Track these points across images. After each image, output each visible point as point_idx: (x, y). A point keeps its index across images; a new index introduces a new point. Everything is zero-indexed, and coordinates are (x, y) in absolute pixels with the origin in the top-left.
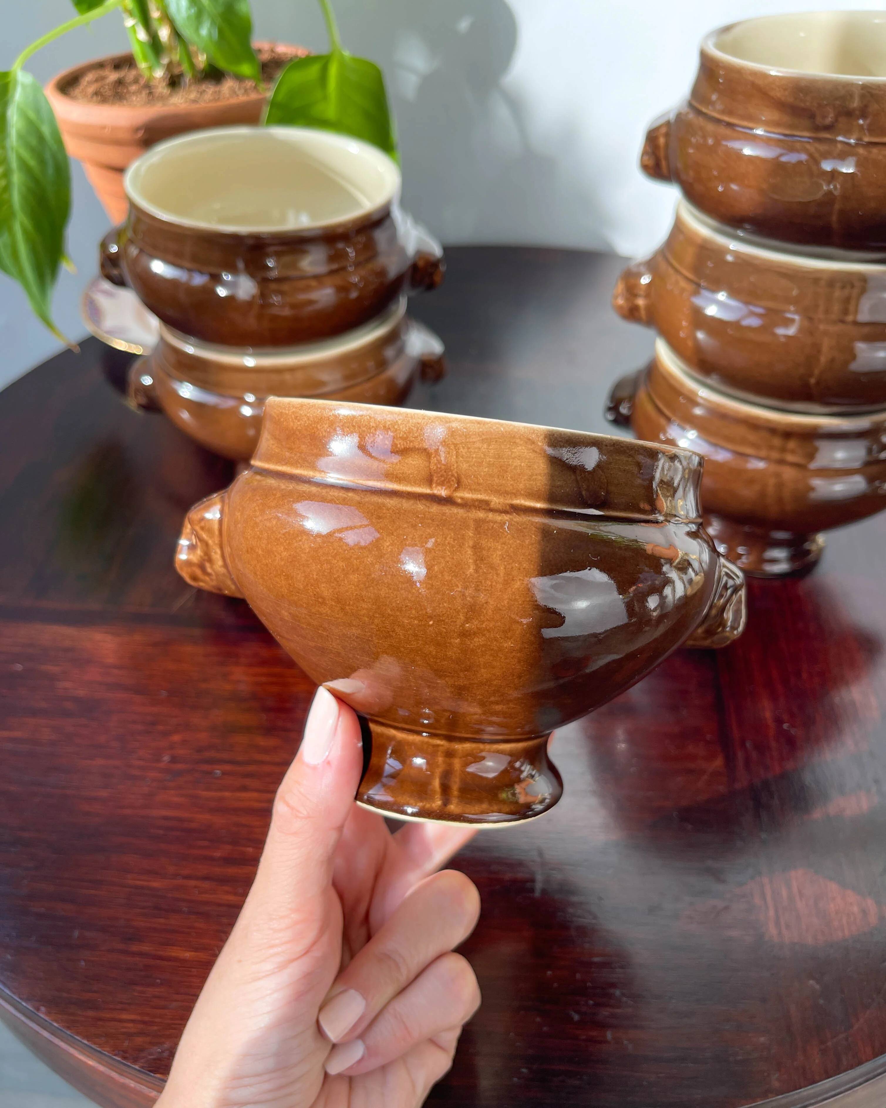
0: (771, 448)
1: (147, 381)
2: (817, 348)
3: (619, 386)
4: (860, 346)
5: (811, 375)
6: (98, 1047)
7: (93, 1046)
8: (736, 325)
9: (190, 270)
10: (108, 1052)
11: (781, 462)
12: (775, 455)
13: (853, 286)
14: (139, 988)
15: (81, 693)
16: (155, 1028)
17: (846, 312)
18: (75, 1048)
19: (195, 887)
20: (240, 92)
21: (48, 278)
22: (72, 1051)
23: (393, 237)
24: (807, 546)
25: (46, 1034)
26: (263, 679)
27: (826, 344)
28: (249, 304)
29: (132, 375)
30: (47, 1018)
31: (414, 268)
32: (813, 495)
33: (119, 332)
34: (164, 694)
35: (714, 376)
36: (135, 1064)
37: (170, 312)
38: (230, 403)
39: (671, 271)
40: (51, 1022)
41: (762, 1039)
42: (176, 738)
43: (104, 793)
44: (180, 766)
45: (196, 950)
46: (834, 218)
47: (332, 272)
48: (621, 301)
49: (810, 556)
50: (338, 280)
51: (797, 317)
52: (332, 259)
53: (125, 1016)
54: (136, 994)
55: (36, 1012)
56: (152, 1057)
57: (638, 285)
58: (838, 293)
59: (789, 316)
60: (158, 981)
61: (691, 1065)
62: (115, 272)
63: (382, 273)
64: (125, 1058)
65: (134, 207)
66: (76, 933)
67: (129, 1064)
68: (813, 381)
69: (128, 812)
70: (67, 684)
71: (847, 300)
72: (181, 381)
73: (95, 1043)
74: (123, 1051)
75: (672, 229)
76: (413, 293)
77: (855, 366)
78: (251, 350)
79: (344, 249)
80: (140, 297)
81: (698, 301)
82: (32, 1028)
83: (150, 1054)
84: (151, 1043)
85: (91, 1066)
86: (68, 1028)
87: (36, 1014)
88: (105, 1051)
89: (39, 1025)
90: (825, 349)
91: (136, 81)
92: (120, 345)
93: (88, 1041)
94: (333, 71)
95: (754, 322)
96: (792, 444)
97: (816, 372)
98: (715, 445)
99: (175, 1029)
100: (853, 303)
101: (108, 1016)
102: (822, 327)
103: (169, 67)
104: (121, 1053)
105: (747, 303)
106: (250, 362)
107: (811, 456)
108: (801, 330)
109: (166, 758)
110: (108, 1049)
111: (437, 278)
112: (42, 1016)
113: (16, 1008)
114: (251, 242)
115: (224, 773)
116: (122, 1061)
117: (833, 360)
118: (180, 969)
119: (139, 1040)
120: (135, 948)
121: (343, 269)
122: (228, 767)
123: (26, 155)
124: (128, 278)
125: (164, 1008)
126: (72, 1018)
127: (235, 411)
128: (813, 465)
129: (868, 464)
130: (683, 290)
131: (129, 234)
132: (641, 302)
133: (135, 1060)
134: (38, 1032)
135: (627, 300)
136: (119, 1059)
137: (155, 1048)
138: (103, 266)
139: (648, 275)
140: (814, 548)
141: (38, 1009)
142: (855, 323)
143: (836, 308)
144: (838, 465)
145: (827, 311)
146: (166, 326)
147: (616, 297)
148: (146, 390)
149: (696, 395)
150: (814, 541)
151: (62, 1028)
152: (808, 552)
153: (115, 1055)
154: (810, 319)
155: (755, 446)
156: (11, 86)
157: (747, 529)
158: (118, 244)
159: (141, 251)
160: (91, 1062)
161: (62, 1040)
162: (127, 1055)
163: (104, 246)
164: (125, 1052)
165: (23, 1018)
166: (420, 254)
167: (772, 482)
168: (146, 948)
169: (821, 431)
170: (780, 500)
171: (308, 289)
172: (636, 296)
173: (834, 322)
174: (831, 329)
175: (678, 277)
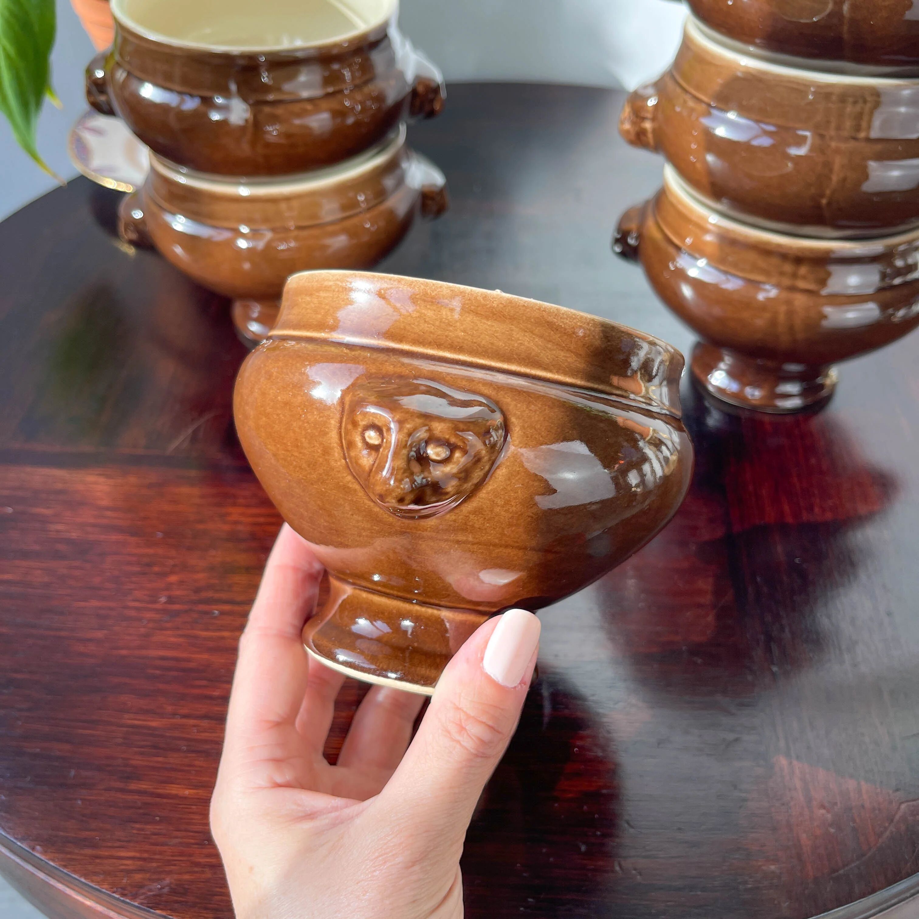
0: (782, 274)
1: (138, 215)
2: (828, 165)
3: (626, 217)
4: (872, 165)
5: (822, 196)
6: (96, 885)
7: (91, 884)
8: (746, 146)
9: (180, 93)
10: (106, 889)
11: (792, 289)
12: (787, 282)
13: (865, 102)
14: (138, 826)
15: (74, 535)
16: (154, 865)
17: (858, 128)
18: (74, 890)
19: (194, 726)
21: (32, 107)
22: (68, 891)
23: (391, 61)
24: (819, 380)
25: (41, 875)
26: (262, 520)
27: (838, 162)
28: (242, 129)
29: (122, 210)
30: (43, 857)
31: (414, 93)
32: (825, 323)
33: (109, 171)
34: (160, 535)
35: (725, 201)
36: (134, 901)
37: (161, 140)
38: (223, 236)
39: (678, 90)
40: (47, 861)
41: (773, 867)
42: (173, 578)
43: (100, 634)
44: (176, 607)
45: (196, 787)
46: (845, 28)
47: (328, 95)
48: (627, 126)
49: (823, 391)
50: (333, 104)
51: (808, 134)
52: (327, 81)
53: (123, 854)
54: (135, 832)
55: (31, 852)
56: (152, 893)
57: (644, 107)
58: (849, 109)
59: (801, 133)
60: (158, 818)
61: (699, 893)
62: (102, 98)
63: (380, 98)
64: (123, 895)
65: (121, 28)
66: (73, 773)
67: (128, 901)
68: (824, 201)
69: (124, 652)
70: (60, 527)
71: (859, 116)
72: (174, 214)
73: (92, 881)
74: (122, 888)
75: (681, 46)
76: (412, 121)
77: (868, 187)
78: (244, 180)
79: (339, 71)
80: (130, 127)
81: (705, 121)
82: (27, 870)
83: (150, 890)
84: (150, 880)
85: (89, 908)
86: (65, 866)
87: (31, 854)
88: (103, 888)
89: (34, 866)
90: (837, 167)
92: (110, 184)
93: (85, 879)
95: (765, 142)
96: (803, 270)
97: (828, 192)
98: (726, 273)
99: (175, 865)
100: (865, 118)
101: (106, 854)
102: (833, 144)
104: (119, 890)
105: (757, 121)
106: (244, 191)
107: (823, 282)
108: (812, 150)
109: (163, 599)
110: (106, 886)
111: (437, 106)
112: (38, 855)
113: (11, 851)
114: (241, 62)
115: (222, 613)
116: (122, 899)
117: (844, 180)
118: (180, 806)
119: (138, 877)
120: (133, 786)
121: (340, 92)
122: (227, 608)
124: (116, 106)
125: (163, 844)
126: (69, 856)
127: (230, 244)
128: (824, 292)
129: (881, 290)
130: (692, 110)
131: (117, 57)
132: (648, 125)
133: (134, 897)
134: (33, 874)
135: (633, 123)
136: (117, 896)
137: (155, 884)
138: (89, 93)
139: (655, 97)
140: (828, 382)
141: (33, 849)
142: (868, 140)
143: (848, 124)
144: (851, 291)
145: (839, 128)
146: (155, 156)
147: (622, 123)
148: (137, 225)
149: (707, 221)
150: (826, 376)
151: (58, 867)
152: (822, 387)
153: (114, 892)
154: (822, 136)
155: (767, 273)
157: (759, 362)
158: (103, 68)
159: (129, 74)
160: (88, 903)
161: (59, 881)
162: (126, 892)
163: (89, 72)
164: (123, 889)
165: (18, 860)
166: (419, 79)
167: (783, 309)
168: (144, 786)
169: (833, 256)
170: (791, 328)
171: (303, 113)
172: (643, 119)
173: (846, 140)
174: (843, 146)
175: (687, 97)
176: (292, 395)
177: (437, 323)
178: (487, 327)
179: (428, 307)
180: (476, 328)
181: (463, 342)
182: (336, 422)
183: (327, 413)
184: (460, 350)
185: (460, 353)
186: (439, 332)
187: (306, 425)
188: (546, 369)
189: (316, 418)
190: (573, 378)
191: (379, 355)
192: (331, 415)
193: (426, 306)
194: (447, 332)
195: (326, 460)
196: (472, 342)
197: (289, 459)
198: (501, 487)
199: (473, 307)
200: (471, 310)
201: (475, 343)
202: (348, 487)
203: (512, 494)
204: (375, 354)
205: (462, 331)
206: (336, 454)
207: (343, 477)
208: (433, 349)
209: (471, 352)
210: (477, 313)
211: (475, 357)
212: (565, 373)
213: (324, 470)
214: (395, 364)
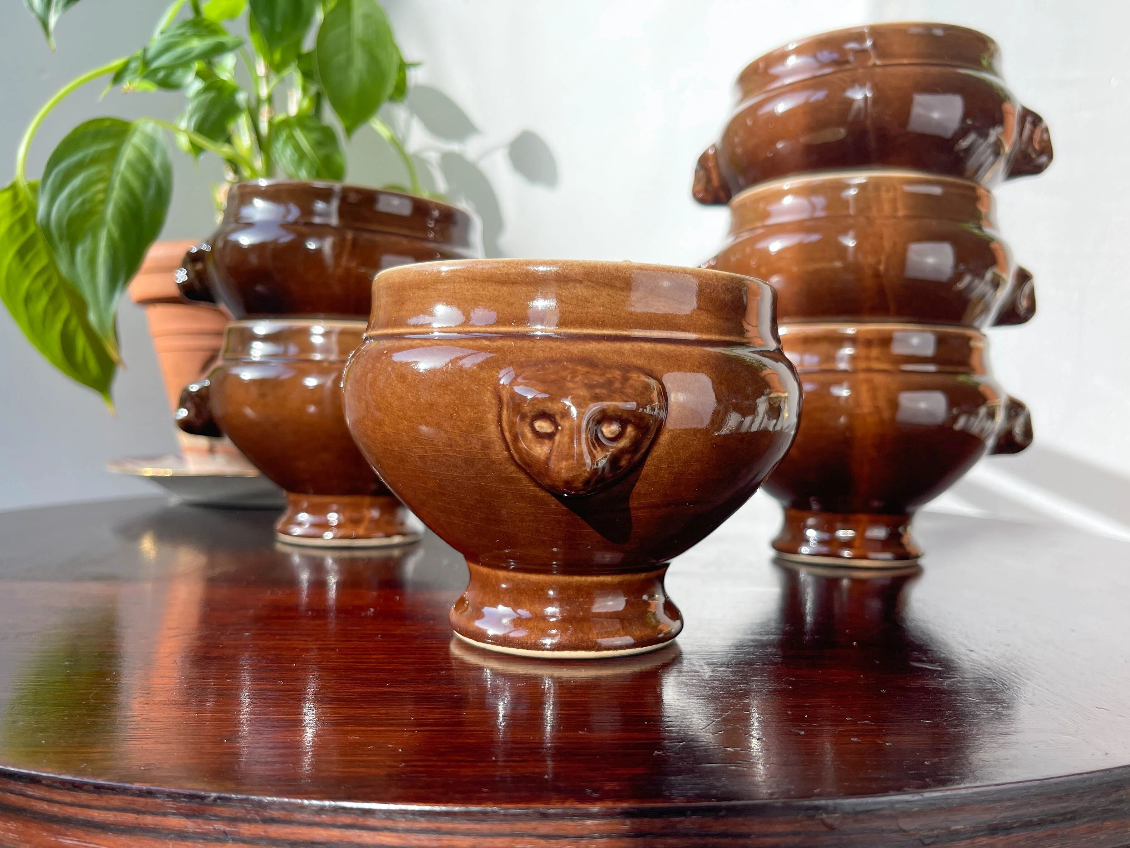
11: (868, 370)
17: (895, 209)
71: (894, 201)
96: (875, 352)
123: (131, 179)
154: (867, 218)
176: (437, 396)
177: (575, 301)
178: (623, 298)
179: (562, 286)
180: (613, 301)
181: (603, 317)
182: (494, 416)
183: (481, 408)
184: (603, 325)
185: (603, 328)
186: (579, 311)
187: (459, 423)
188: (684, 330)
189: (470, 415)
190: (709, 334)
191: (523, 342)
192: (487, 409)
193: (560, 286)
194: (586, 309)
195: (485, 455)
196: (612, 315)
197: (440, 459)
198: (665, 452)
199: (606, 281)
200: (605, 284)
201: (615, 316)
202: (512, 478)
203: (675, 457)
204: (518, 341)
205: (600, 306)
206: (497, 448)
207: (506, 469)
208: (576, 328)
209: (613, 326)
210: (612, 286)
211: (619, 329)
212: (701, 331)
213: (482, 464)
214: (543, 349)
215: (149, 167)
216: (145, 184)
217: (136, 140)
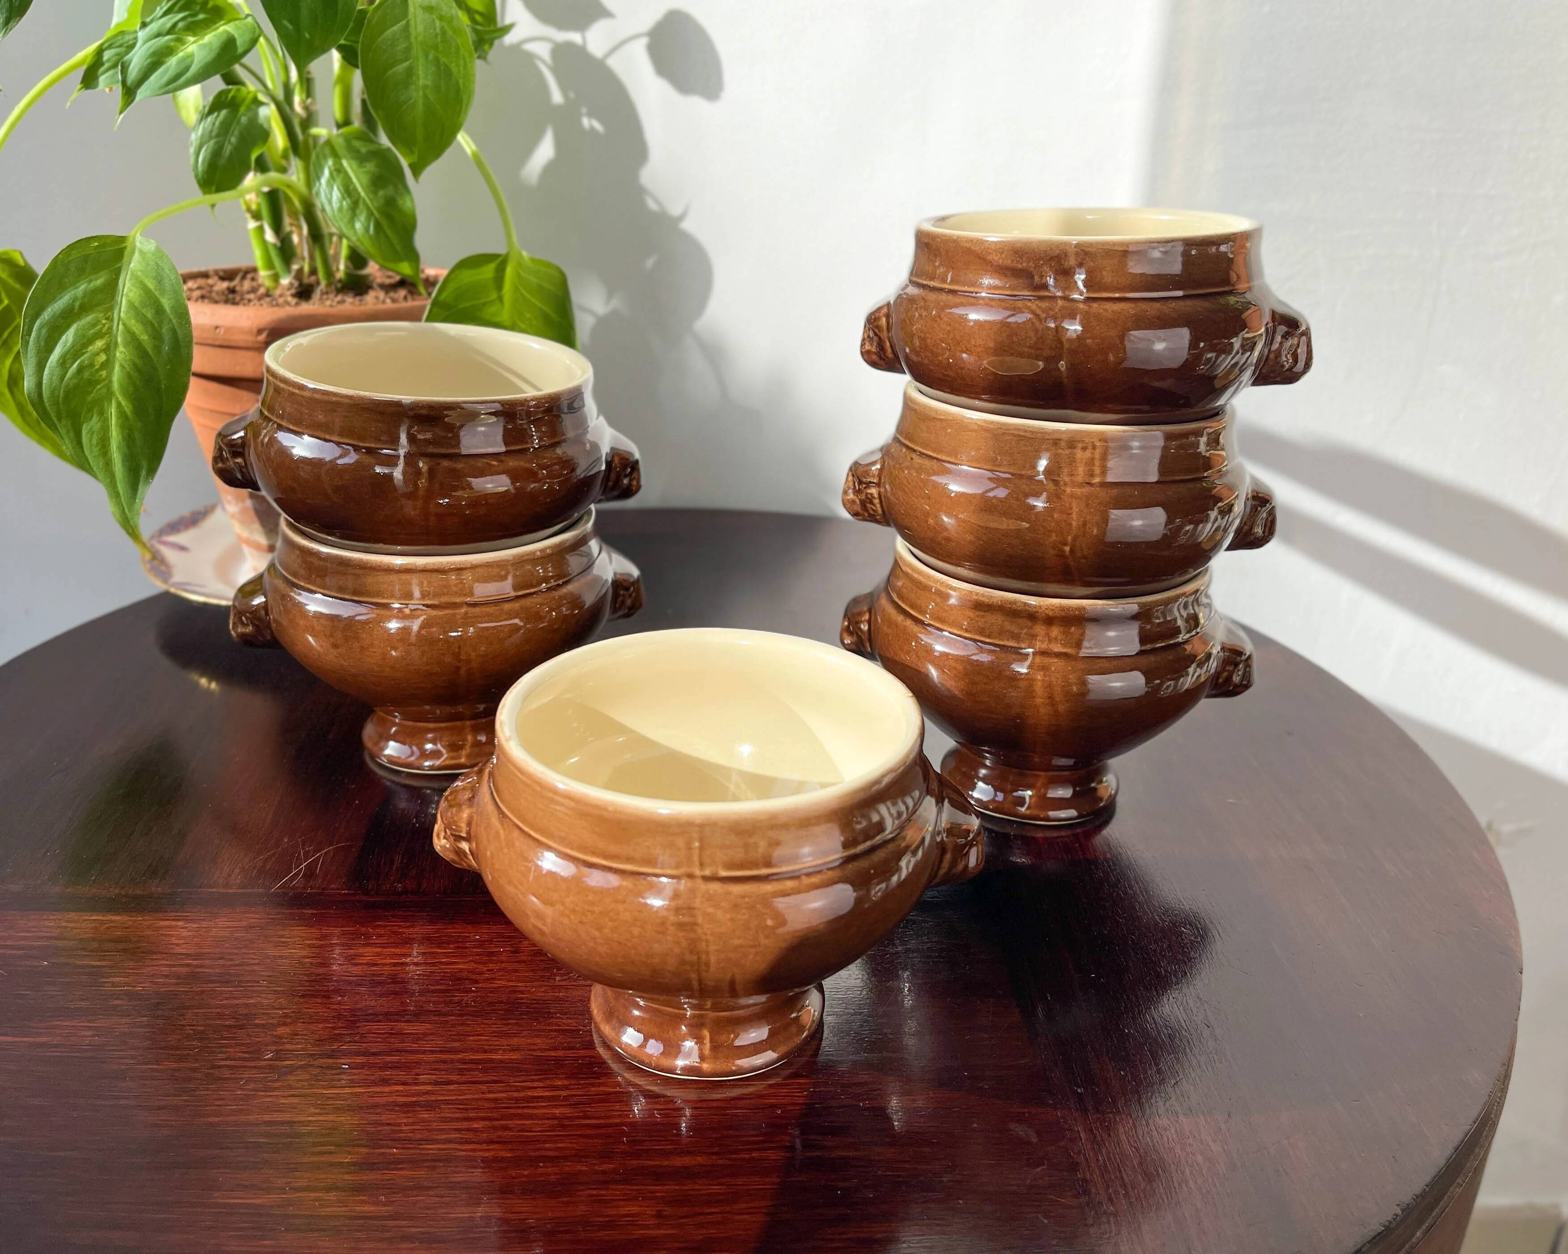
3: (854, 602)
4: (1114, 514)
5: (1064, 543)
11: (1047, 653)
13: (1094, 448)
17: (1092, 474)
20: (388, 301)
39: (906, 452)
47: (510, 453)
57: (868, 474)
58: (1080, 455)
63: (570, 466)
68: (1067, 549)
71: (1092, 462)
75: (903, 408)
79: (527, 428)
81: (940, 479)
90: (1074, 512)
91: (254, 290)
94: (509, 271)
96: (1055, 631)
97: (1069, 539)
100: (1099, 463)
102: (1069, 490)
103: (299, 274)
107: (1078, 643)
117: (1084, 525)
123: (137, 328)
128: (1082, 654)
132: (873, 491)
135: (857, 490)
139: (880, 462)
142: (1105, 484)
143: (1080, 470)
145: (1073, 475)
156: (127, 253)
159: (279, 429)
167: (1039, 677)
172: (868, 484)
173: (1080, 485)
174: (1078, 491)
175: (914, 456)
215: (159, 310)
216: (156, 336)
217: (134, 265)
